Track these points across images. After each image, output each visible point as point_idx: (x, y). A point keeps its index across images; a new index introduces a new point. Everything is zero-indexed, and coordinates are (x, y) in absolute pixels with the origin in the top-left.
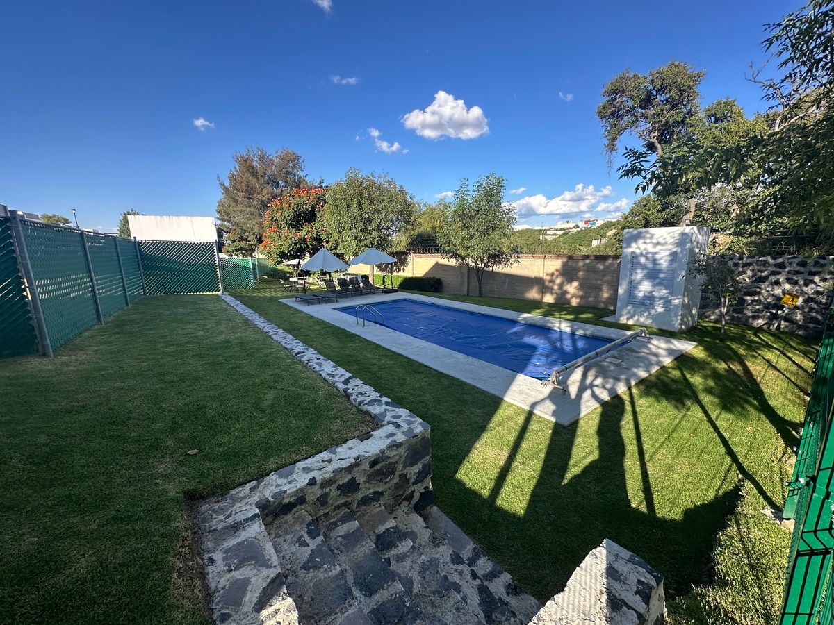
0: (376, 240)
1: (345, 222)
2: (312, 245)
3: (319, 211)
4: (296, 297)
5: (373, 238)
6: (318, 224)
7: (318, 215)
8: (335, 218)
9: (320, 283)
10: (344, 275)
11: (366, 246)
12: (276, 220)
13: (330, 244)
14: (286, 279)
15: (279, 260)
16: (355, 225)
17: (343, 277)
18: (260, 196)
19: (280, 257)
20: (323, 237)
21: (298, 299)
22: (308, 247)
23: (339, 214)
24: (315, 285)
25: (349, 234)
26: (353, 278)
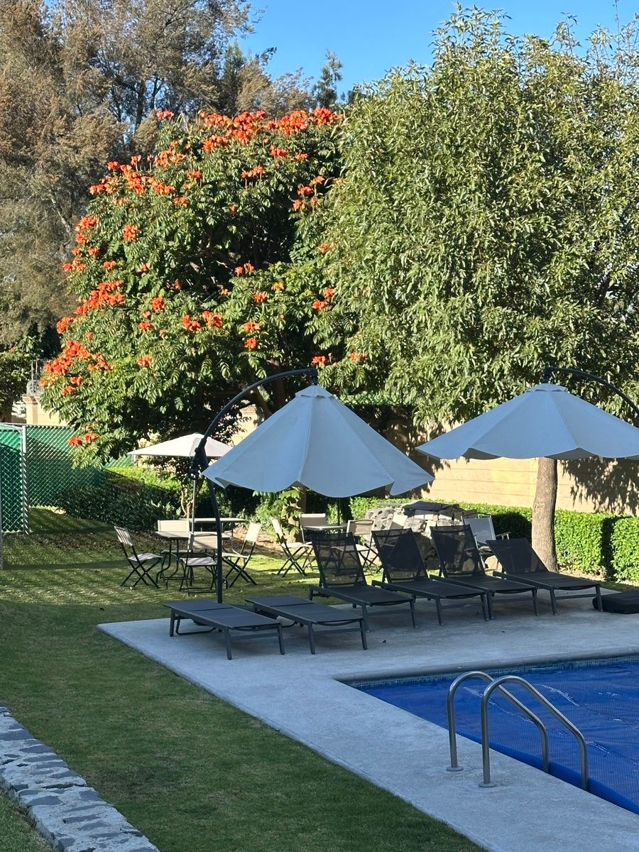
0: (571, 342)
1: (421, 259)
2: (270, 369)
3: (309, 210)
4: (177, 616)
5: (558, 334)
6: (301, 268)
7: (303, 226)
8: (377, 242)
9: (293, 546)
10: (410, 512)
11: (520, 371)
12: (120, 254)
13: (351, 361)
14: (144, 523)
15: (119, 434)
16: (470, 272)
17: (401, 520)
18: (61, 150)
19: (127, 423)
20: (321, 327)
21: (186, 624)
22: (248, 374)
23: (397, 223)
24: (273, 554)
25: (438, 314)
26: (454, 530)
